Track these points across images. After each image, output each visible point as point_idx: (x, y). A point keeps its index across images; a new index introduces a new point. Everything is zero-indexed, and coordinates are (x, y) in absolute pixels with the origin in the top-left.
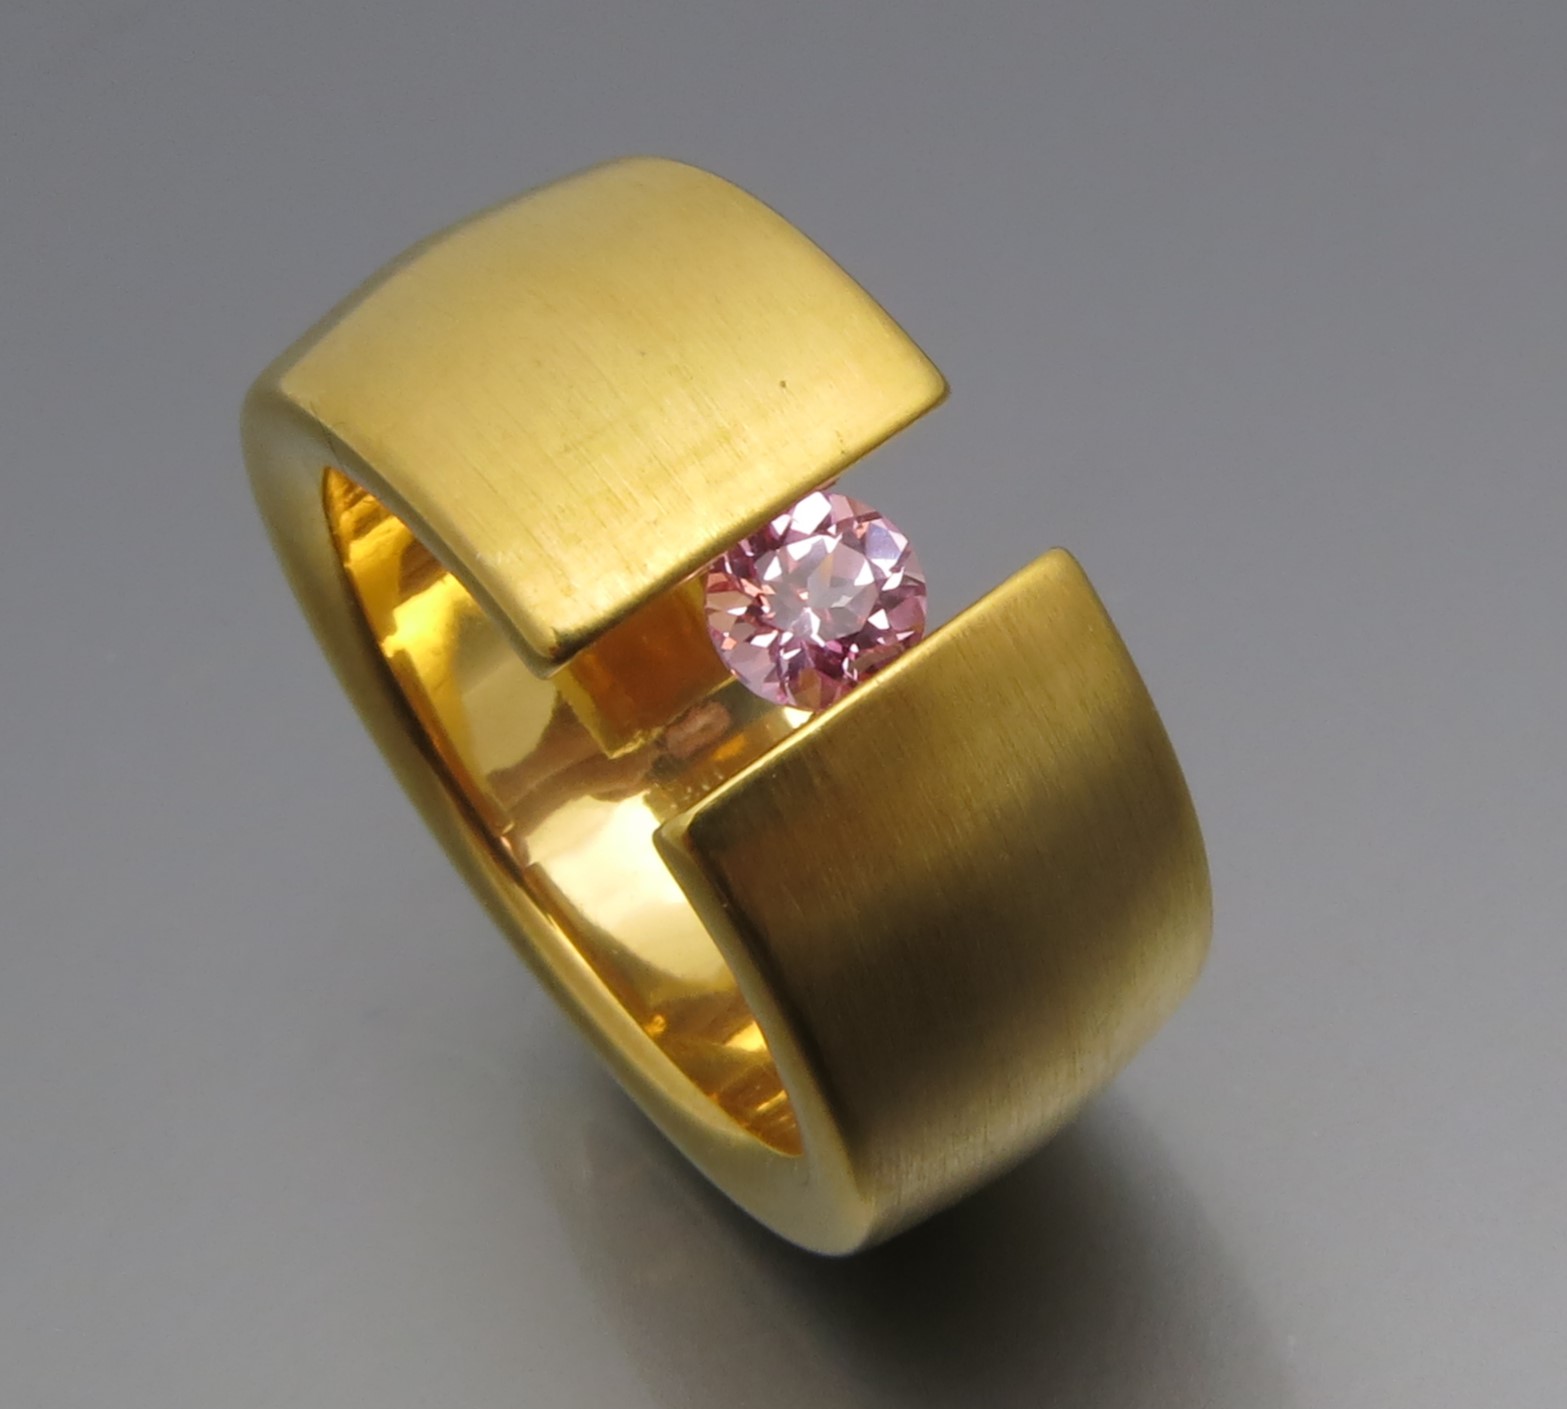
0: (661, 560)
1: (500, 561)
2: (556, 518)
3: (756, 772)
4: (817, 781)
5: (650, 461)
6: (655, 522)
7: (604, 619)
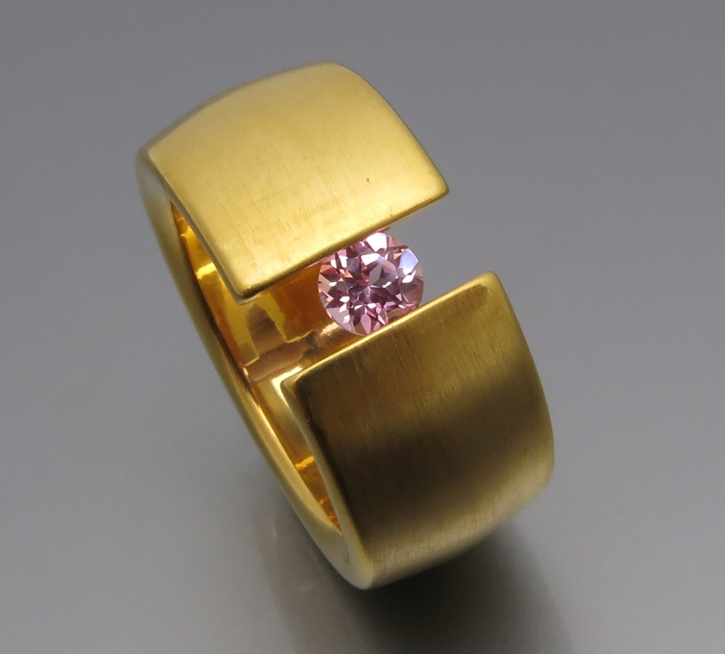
0: (298, 257)
1: (225, 248)
2: (253, 231)
3: (330, 361)
4: (357, 368)
5: (300, 210)
6: (297, 239)
7: (268, 281)
